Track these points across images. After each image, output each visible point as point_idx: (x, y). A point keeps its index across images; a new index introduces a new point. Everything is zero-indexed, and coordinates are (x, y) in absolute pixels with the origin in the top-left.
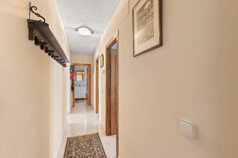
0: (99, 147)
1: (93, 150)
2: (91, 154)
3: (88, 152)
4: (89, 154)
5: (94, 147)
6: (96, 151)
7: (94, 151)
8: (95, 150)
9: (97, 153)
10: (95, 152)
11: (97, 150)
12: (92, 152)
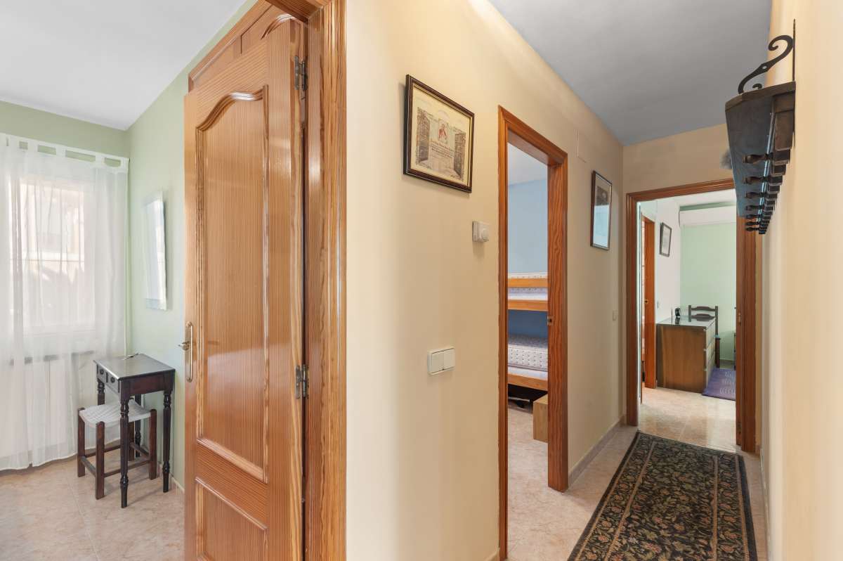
0: (597, 541)
1: (624, 548)
2: (639, 540)
3: (647, 551)
4: (647, 546)
5: (613, 554)
6: (616, 537)
7: (624, 542)
8: (619, 545)
9: (618, 532)
10: (620, 538)
11: (612, 538)
12: (631, 545)
